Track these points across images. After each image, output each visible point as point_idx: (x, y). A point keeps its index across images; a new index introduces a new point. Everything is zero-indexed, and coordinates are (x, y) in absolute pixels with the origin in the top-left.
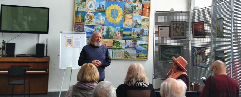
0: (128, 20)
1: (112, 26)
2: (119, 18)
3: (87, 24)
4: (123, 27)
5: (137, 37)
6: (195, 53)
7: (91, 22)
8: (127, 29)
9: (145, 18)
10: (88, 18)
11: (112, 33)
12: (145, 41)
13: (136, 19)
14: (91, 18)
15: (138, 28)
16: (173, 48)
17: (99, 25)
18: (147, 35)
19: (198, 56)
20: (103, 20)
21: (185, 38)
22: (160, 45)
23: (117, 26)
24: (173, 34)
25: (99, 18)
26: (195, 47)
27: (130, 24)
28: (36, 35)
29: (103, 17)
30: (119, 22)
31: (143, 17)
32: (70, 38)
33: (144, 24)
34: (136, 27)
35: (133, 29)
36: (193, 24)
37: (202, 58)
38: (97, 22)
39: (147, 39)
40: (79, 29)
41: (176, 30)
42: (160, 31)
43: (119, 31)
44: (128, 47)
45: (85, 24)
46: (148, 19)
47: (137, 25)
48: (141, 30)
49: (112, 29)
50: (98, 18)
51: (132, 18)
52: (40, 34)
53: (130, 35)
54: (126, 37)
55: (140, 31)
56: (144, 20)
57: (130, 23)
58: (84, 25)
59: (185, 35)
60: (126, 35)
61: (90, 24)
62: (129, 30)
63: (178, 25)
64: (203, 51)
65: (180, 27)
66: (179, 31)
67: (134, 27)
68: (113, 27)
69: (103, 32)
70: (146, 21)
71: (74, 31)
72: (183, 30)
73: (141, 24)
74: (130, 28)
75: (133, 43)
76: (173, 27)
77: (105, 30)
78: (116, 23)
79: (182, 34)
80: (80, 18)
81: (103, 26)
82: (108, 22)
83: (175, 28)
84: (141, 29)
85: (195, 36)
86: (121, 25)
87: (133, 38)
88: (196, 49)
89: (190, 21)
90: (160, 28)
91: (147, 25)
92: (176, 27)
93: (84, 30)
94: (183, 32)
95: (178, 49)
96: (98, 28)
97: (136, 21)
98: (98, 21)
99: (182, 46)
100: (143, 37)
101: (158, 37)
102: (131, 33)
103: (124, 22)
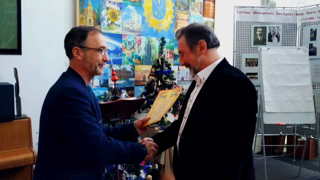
0: (182, 25)
1: (155, 36)
3: (107, 31)
7: (114, 26)
10: (109, 15)
11: (156, 52)
14: (114, 16)
17: (132, 34)
20: (138, 22)
25: (131, 17)
29: (139, 15)
30: (167, 28)
31: (206, 19)
38: (127, 26)
43: (168, 48)
44: (183, 79)
46: (212, 22)
49: (155, 42)
50: (128, 17)
51: (188, 20)
68: (158, 38)
69: (139, 51)
77: (143, 45)
80: (90, 16)
81: (139, 35)
82: (148, 27)
86: (170, 34)
96: (129, 40)
98: (128, 24)
103: (176, 28)
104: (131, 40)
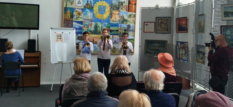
0: (115, 16)
1: (99, 22)
2: (106, 14)
3: (76, 20)
4: (111, 22)
5: (124, 32)
6: (179, 47)
7: (79, 18)
8: (114, 25)
9: (131, 14)
10: (77, 14)
11: (100, 29)
12: (132, 36)
13: (123, 15)
14: (79, 14)
15: (124, 23)
16: (158, 42)
17: (88, 21)
18: (134, 30)
19: (181, 50)
20: (91, 16)
21: (169, 32)
22: (146, 40)
23: (104, 22)
24: (158, 29)
25: (88, 14)
26: (178, 42)
27: (117, 20)
28: (27, 31)
29: (91, 13)
30: (106, 18)
31: (130, 13)
32: (60, 34)
33: (131, 20)
34: (123, 23)
35: (120, 25)
36: (178, 19)
37: (185, 52)
38: (85, 18)
39: (133, 34)
40: (68, 25)
41: (161, 25)
42: (145, 26)
43: (107, 27)
44: (115, 42)
45: (74, 20)
46: (134, 14)
47: (124, 21)
48: (128, 26)
49: (99, 24)
50: (86, 14)
51: (119, 14)
52: (31, 30)
53: (117, 31)
54: (113, 32)
55: (126, 27)
56: (130, 16)
57: (117, 18)
58: (72, 21)
59: (169, 30)
60: (113, 31)
61: (78, 20)
62: (116, 25)
63: (163, 21)
64: (185, 46)
65: (165, 22)
66: (163, 26)
67: (121, 23)
68: (101, 23)
69: (91, 28)
70: (132, 16)
71: (64, 27)
72: (168, 25)
73: (128, 19)
74: (117, 24)
75: (120, 38)
76: (158, 22)
77: (93, 26)
78: (104, 19)
79: (167, 29)
80: (69, 15)
81: (91, 22)
82: (96, 17)
83: (159, 23)
84: (128, 24)
85: (178, 31)
86: (108, 20)
87: (120, 33)
88: (179, 44)
89: (174, 17)
90: (145, 23)
91: (133, 21)
92: (161, 23)
93: (72, 26)
94: (167, 27)
95: (162, 44)
96: (86, 24)
97: (122, 17)
99: (167, 41)
100: (129, 33)
101: (144, 32)
102: (118, 28)
103: (111, 18)
104: (87, 24)
